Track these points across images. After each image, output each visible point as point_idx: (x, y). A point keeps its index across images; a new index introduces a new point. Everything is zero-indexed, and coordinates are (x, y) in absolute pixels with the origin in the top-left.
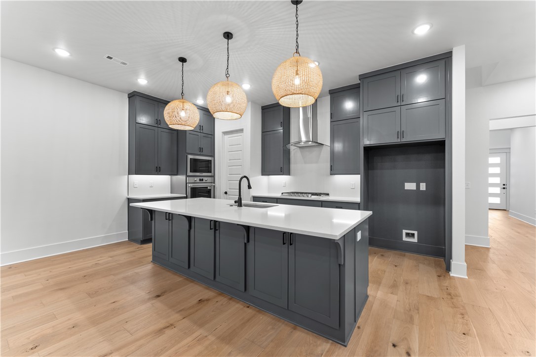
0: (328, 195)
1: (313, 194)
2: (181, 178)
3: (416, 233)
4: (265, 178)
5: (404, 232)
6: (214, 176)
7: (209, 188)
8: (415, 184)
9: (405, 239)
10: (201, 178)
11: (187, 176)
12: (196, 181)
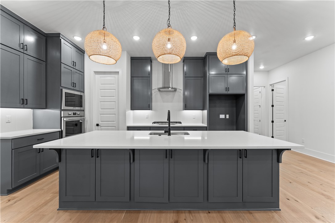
6: (84, 111)
7: (81, 121)
8: (224, 115)
10: (75, 112)
11: (61, 110)
12: (70, 114)
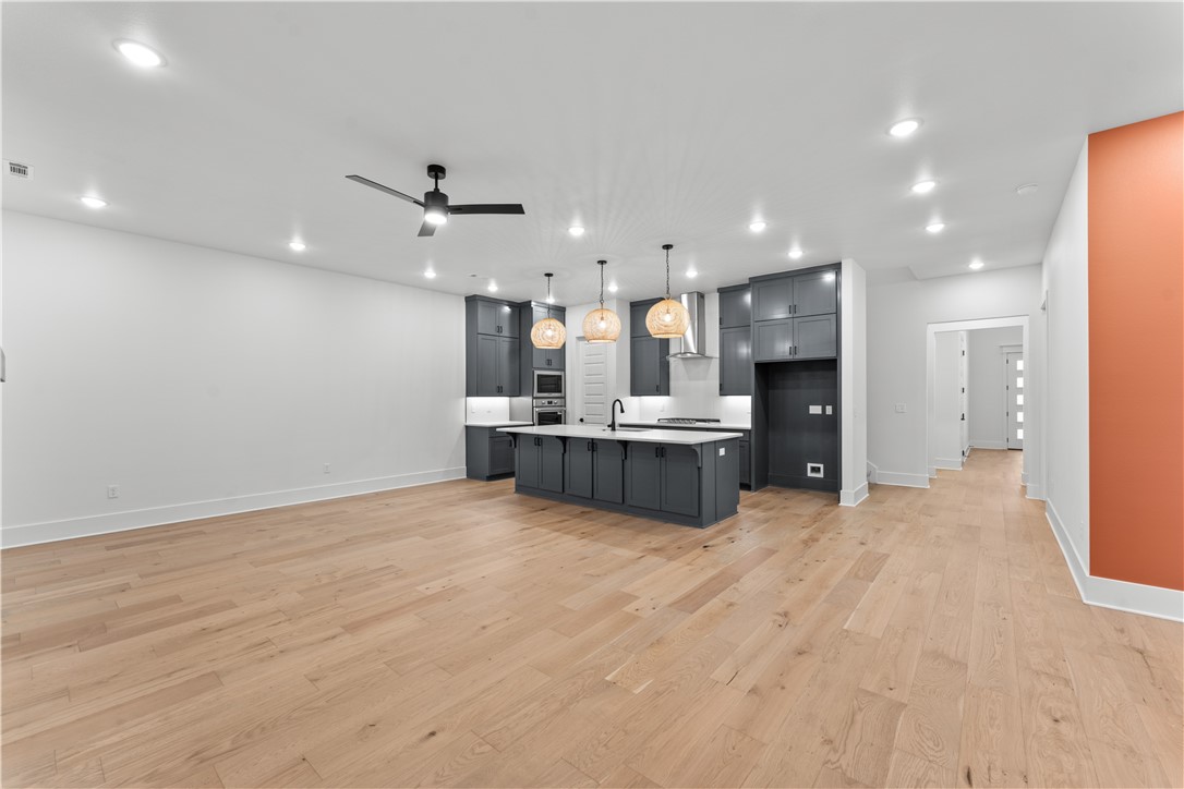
0: (718, 421)
1: (698, 420)
2: (525, 401)
3: (821, 466)
4: (636, 398)
5: (809, 465)
6: (564, 398)
7: (559, 413)
8: (820, 407)
9: (810, 474)
10: (550, 400)
11: (534, 398)
12: (545, 403)
